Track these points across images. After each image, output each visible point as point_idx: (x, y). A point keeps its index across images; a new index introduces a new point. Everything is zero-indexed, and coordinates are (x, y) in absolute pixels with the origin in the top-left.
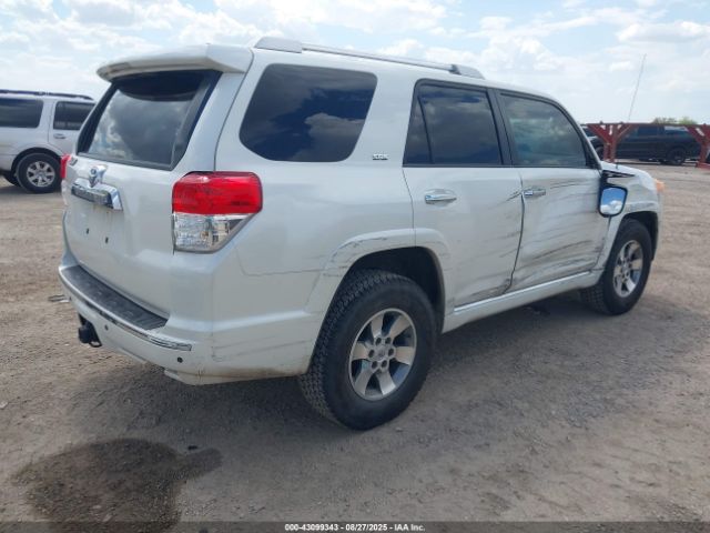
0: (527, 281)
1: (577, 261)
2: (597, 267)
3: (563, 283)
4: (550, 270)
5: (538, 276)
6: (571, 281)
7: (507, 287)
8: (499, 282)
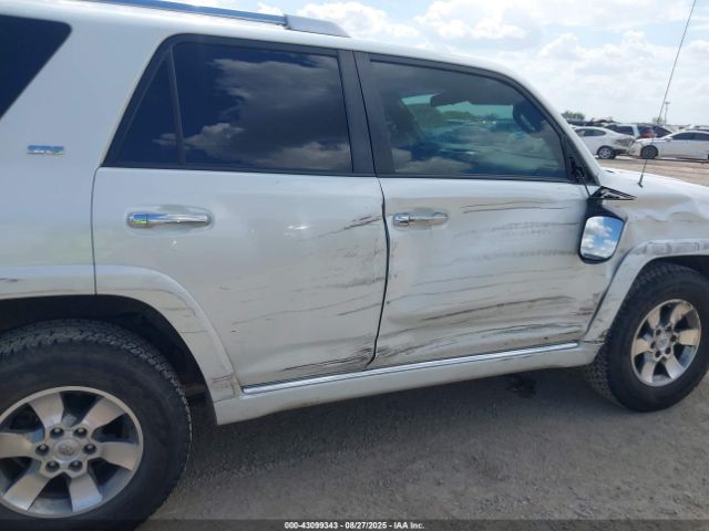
0: (418, 352)
1: (540, 327)
2: (588, 338)
3: (506, 359)
4: (472, 336)
5: (444, 346)
6: (527, 356)
7: (369, 360)
8: (346, 352)
